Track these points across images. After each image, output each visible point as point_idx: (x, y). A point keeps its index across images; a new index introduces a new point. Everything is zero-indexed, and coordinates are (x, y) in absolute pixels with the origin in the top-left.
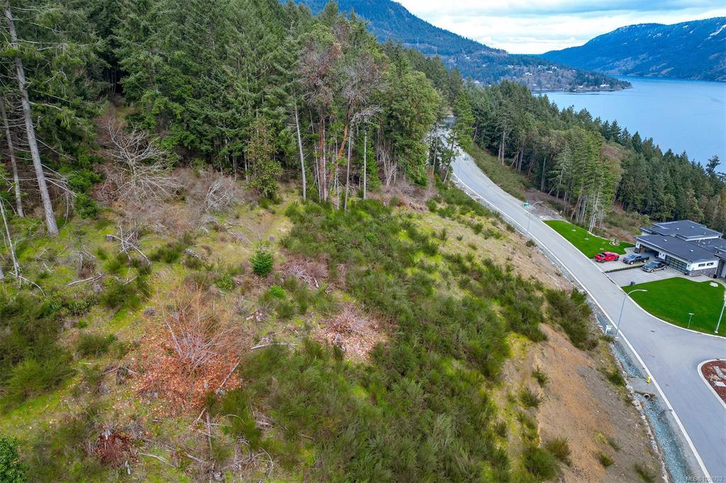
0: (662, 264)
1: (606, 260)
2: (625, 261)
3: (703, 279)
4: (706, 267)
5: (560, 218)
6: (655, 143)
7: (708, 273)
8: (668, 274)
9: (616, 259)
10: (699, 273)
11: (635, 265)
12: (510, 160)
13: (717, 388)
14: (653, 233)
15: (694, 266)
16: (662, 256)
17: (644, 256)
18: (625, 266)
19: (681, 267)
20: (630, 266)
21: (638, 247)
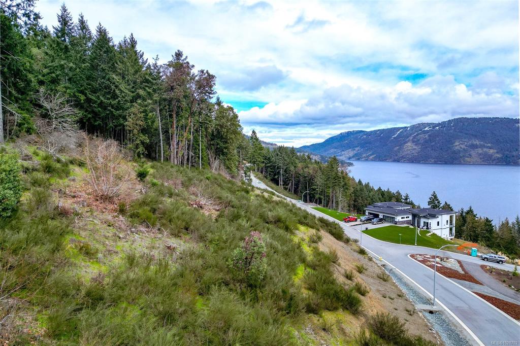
0: (381, 220)
1: (351, 221)
3: (405, 225)
4: (405, 219)
6: (371, 185)
8: (386, 224)
9: (356, 221)
11: (367, 222)
12: (286, 187)
13: (419, 261)
15: (399, 219)
16: (381, 216)
18: (362, 223)
19: (392, 220)
20: (364, 223)
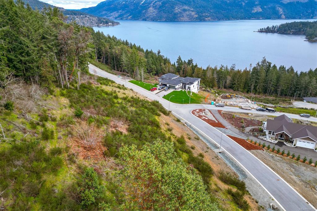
0: (169, 88)
1: (154, 90)
2: (159, 89)
3: (180, 90)
4: (180, 86)
5: (132, 80)
7: (180, 88)
8: (171, 90)
9: (156, 89)
10: (178, 88)
11: (162, 90)
12: (100, 60)
13: (197, 116)
14: (163, 79)
15: (177, 87)
16: (168, 85)
17: (163, 86)
19: (174, 87)
20: (161, 91)
21: (160, 84)
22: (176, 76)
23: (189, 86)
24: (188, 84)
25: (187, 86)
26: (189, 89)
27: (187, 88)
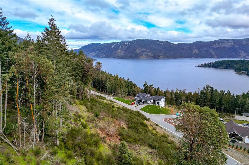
2: (136, 104)
5: (115, 97)
10: (150, 103)
13: (169, 123)
14: (138, 97)
16: (143, 101)
17: (139, 102)
20: (138, 105)
21: (137, 100)
22: (148, 95)
23: (158, 102)
24: (157, 100)
25: (157, 102)
26: (158, 104)
27: (156, 103)
